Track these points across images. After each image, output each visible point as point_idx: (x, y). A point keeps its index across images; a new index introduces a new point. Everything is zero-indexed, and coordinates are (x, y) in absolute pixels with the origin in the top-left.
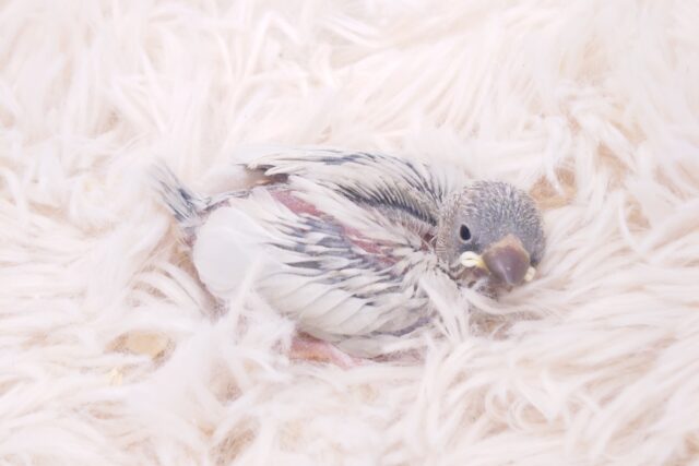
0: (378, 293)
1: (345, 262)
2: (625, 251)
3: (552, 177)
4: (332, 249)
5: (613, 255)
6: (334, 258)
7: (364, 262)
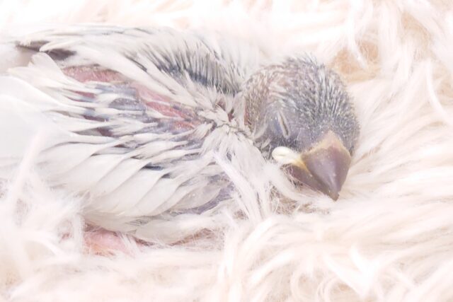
0: (175, 161)
1: (139, 125)
2: (437, 124)
3: (353, 47)
4: (125, 112)
5: (424, 128)
6: (127, 120)
7: (159, 126)
